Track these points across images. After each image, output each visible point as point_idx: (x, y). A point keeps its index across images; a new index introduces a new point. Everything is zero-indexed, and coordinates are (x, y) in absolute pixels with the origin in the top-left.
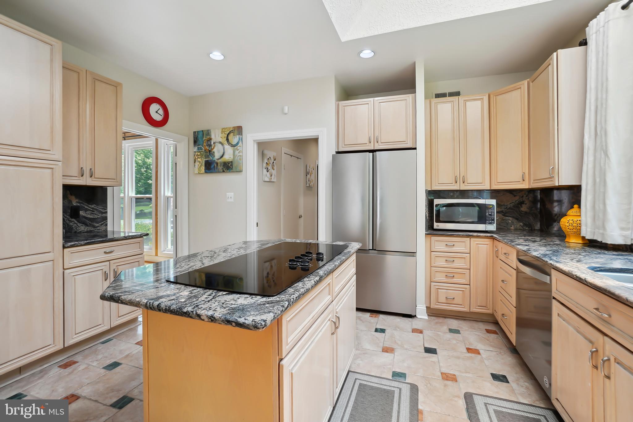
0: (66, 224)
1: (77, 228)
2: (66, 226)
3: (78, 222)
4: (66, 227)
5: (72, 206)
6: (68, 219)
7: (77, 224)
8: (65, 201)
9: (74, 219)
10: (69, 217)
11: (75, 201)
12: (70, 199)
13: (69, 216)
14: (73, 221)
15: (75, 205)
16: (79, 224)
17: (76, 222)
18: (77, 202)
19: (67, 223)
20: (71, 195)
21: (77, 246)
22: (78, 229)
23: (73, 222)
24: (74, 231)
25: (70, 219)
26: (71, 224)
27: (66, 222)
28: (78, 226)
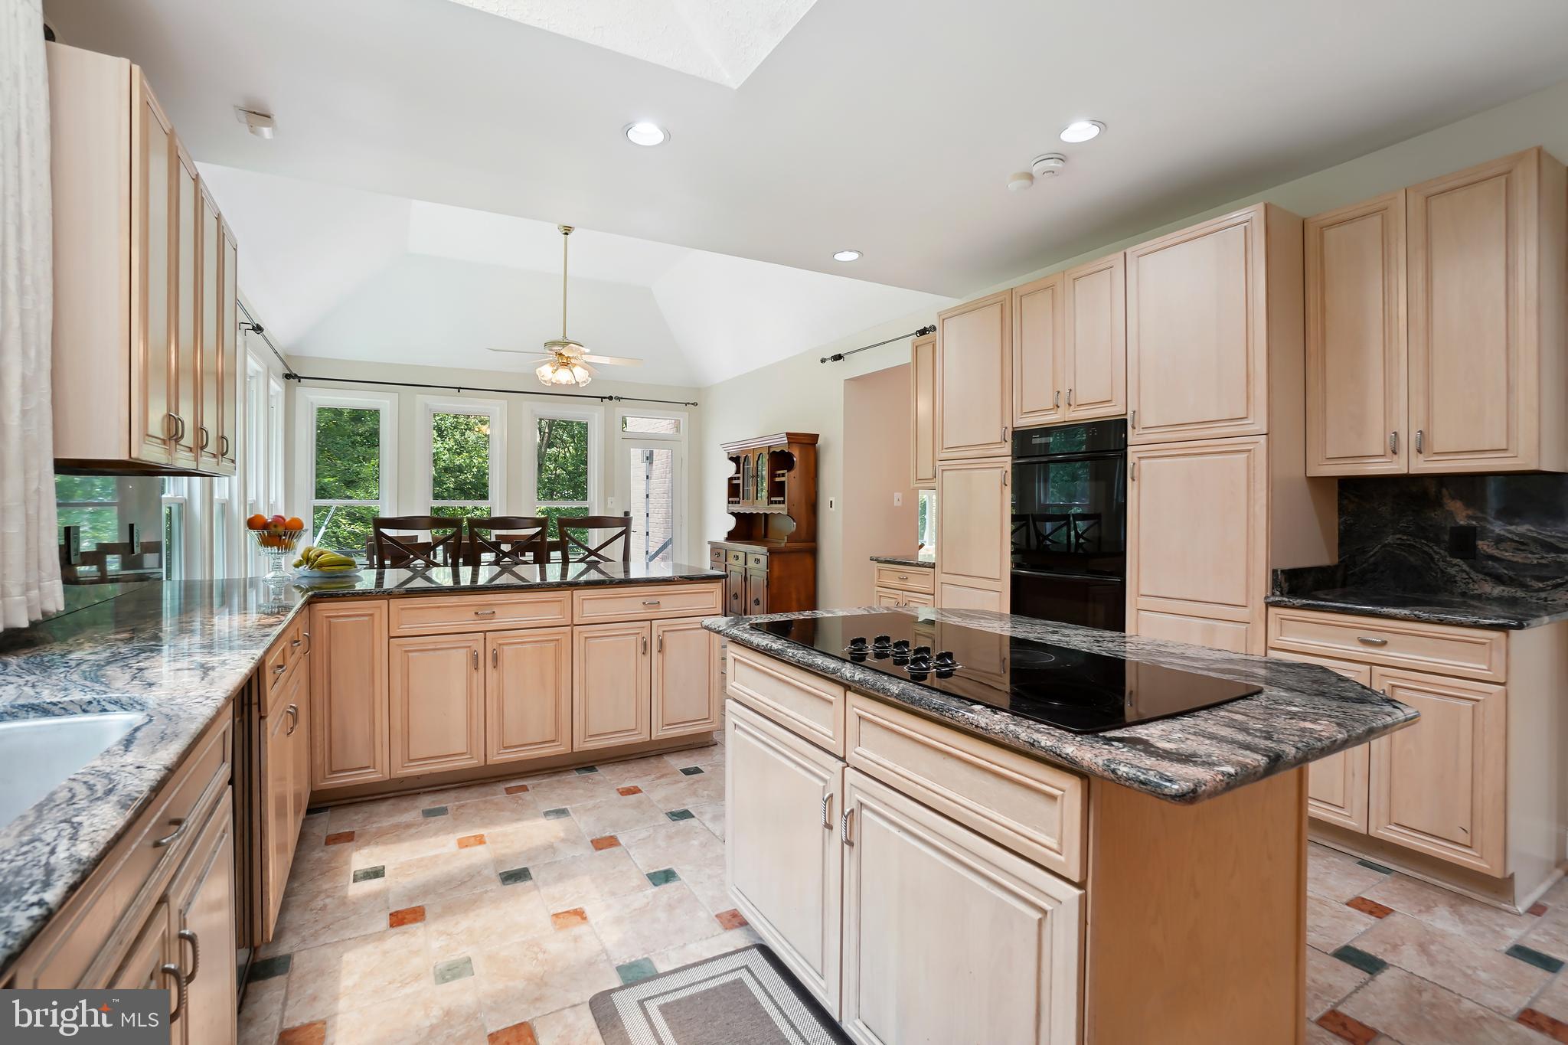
0: (1438, 571)
1: (1469, 583)
2: (1437, 573)
3: (1472, 567)
4: (1437, 576)
5: (1453, 525)
6: (1442, 557)
7: (1468, 574)
8: (1436, 513)
9: (1458, 560)
10: (1446, 553)
11: (1464, 514)
12: (1447, 508)
13: (1445, 550)
14: (1455, 565)
15: (1462, 523)
16: (1473, 575)
17: (1465, 567)
18: (1469, 517)
19: (1439, 568)
20: (1453, 498)
21: (1286, 607)
22: (1471, 586)
23: (1457, 568)
24: (1460, 591)
25: (1448, 559)
26: (1452, 571)
27: (1437, 565)
28: (1471, 578)
